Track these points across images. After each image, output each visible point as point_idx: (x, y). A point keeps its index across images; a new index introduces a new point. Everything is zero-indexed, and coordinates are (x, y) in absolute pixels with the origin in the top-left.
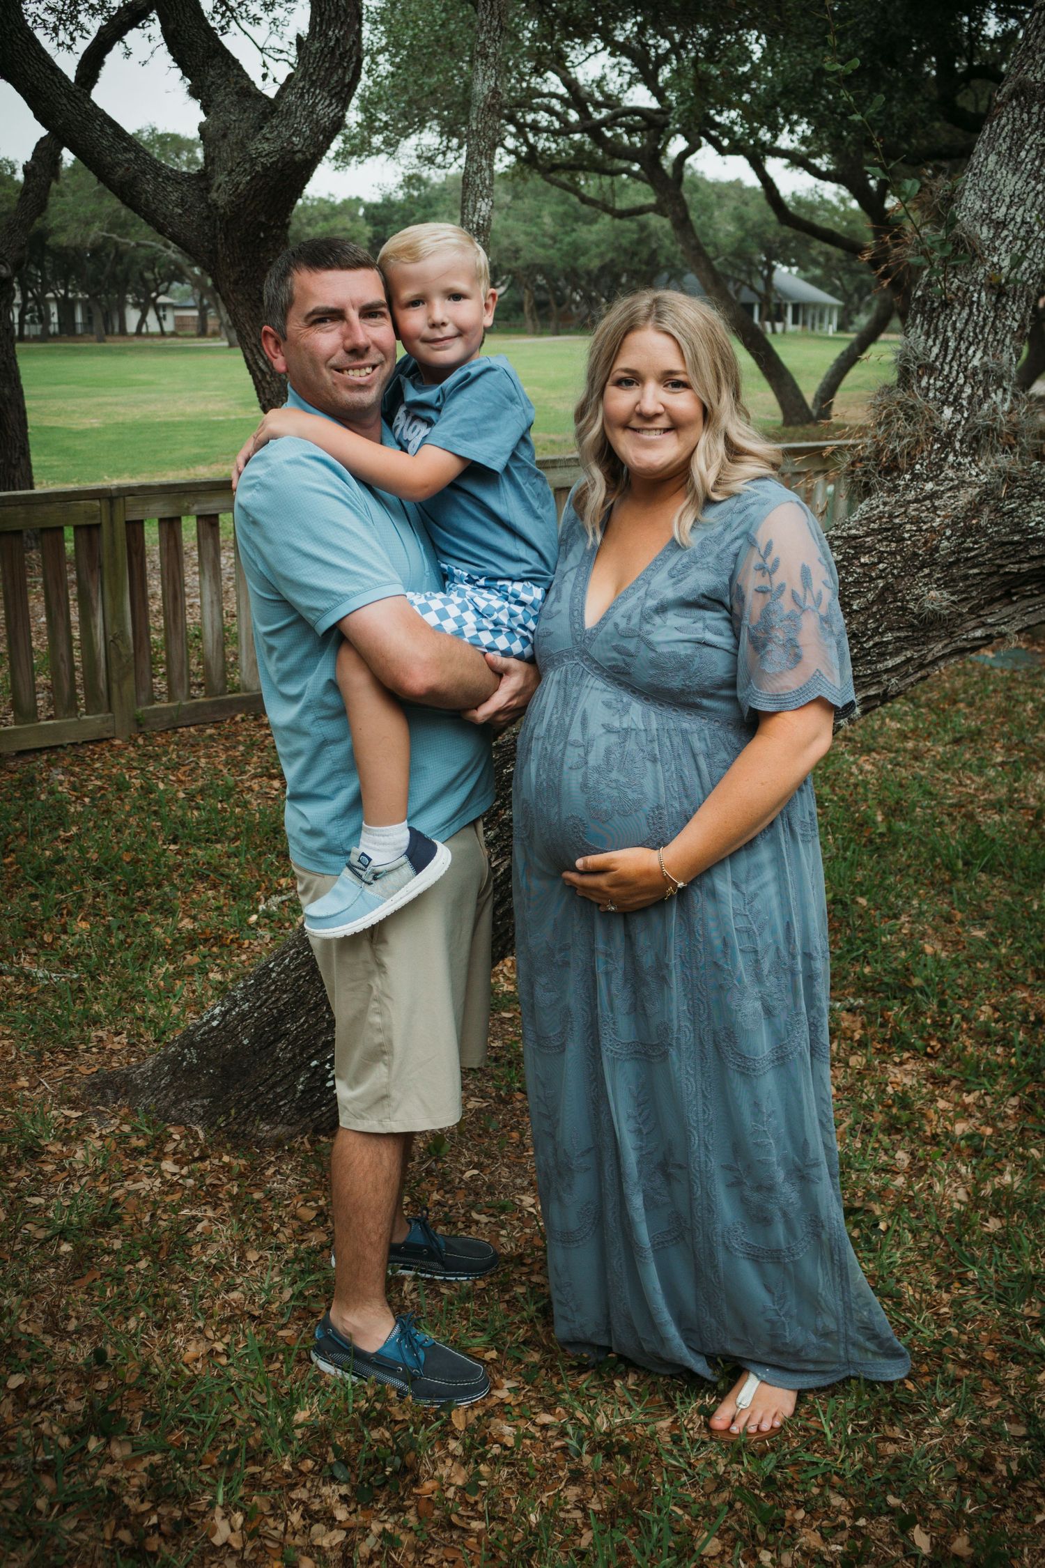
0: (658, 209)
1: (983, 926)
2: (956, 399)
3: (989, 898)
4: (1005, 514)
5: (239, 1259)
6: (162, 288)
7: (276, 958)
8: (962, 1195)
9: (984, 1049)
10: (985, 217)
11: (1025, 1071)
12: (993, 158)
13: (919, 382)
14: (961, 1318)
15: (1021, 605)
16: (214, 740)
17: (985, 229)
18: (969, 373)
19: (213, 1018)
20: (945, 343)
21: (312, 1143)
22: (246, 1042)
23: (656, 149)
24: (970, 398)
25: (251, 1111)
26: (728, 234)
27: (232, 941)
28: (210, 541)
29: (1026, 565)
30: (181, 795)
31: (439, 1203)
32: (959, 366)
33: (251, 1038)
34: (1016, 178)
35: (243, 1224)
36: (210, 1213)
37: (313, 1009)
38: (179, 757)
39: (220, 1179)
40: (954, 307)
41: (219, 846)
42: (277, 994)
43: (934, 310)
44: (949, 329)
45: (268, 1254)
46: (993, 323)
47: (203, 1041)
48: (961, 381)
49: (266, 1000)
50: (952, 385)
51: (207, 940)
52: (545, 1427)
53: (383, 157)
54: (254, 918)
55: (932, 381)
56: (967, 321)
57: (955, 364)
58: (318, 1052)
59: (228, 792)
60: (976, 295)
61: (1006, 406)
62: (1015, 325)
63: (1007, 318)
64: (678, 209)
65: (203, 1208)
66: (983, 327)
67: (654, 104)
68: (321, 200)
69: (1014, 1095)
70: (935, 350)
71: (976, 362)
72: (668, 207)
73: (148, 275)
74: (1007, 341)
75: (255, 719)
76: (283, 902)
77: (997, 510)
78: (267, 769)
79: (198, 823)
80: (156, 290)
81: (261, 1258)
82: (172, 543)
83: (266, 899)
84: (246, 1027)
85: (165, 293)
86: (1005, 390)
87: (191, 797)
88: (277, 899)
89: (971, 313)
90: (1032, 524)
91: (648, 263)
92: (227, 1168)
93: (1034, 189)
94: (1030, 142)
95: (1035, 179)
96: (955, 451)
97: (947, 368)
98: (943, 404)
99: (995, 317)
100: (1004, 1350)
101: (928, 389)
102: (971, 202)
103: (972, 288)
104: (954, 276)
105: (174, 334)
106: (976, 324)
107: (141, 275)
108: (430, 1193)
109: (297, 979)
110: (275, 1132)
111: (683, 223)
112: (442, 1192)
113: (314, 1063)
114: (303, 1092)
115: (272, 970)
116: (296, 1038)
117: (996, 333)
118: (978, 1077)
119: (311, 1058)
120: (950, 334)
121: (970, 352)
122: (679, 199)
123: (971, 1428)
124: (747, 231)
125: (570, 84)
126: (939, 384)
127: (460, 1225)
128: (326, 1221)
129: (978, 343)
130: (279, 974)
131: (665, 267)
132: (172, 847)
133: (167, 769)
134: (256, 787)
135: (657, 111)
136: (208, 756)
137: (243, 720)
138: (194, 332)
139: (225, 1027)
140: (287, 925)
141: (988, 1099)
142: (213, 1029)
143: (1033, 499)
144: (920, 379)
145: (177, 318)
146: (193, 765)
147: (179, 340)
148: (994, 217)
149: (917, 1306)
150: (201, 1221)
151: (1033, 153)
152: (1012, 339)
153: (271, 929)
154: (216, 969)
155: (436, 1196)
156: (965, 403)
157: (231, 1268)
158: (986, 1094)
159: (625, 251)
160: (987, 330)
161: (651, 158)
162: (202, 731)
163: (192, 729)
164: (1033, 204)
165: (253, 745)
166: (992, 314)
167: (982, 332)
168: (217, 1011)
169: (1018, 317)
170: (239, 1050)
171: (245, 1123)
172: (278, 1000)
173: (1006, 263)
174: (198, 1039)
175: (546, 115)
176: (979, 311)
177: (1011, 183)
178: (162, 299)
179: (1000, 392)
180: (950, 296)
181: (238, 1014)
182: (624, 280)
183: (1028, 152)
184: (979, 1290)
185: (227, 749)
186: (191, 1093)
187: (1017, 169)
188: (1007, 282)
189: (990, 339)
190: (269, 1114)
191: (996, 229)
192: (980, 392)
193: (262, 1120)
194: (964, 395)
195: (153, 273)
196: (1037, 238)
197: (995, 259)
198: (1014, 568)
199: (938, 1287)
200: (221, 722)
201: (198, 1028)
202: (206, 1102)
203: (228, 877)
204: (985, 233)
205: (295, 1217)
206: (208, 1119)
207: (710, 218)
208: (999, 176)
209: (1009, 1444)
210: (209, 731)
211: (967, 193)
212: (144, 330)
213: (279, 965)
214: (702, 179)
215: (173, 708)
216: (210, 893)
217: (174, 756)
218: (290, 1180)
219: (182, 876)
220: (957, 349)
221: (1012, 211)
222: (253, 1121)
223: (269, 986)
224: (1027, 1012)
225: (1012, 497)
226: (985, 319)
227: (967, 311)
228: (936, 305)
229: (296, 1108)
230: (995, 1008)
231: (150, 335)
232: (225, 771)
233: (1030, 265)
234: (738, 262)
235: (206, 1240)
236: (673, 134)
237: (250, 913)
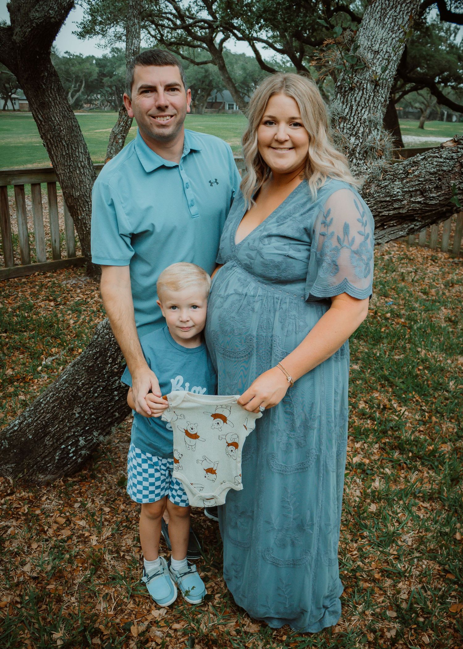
0: (213, 62)
1: (357, 363)
2: (356, 134)
3: (359, 351)
4: (382, 188)
5: (28, 547)
6: (13, 91)
7: (44, 397)
8: (358, 493)
9: (362, 421)
10: (370, 48)
11: (381, 432)
12: (372, 21)
13: (339, 125)
14: (363, 557)
15: (387, 230)
16: (25, 284)
17: (369, 54)
18: (362, 121)
19: (15, 426)
20: (351, 106)
21: (64, 481)
22: (31, 437)
23: (212, 37)
24: (363, 133)
25: (34, 470)
26: (240, 75)
27: (30, 380)
28: (21, 196)
29: (392, 212)
30: (10, 310)
31: (124, 511)
32: (358, 118)
33: (33, 435)
34: (383, 31)
35: (30, 529)
36: (14, 524)
37: (61, 421)
38: (9, 292)
39: (20, 504)
40: (355, 91)
41: (25, 334)
42: (44, 414)
43: (346, 91)
44: (353, 100)
45: (41, 543)
46: (373, 98)
47: (10, 437)
48: (359, 125)
49: (39, 417)
50: (354, 127)
51: (18, 380)
52: (176, 630)
53: (100, 36)
54: (40, 368)
55: (345, 125)
56: (361, 97)
57: (356, 117)
58: (64, 441)
59: (31, 308)
60: (365, 85)
61: (379, 137)
62: (383, 100)
63: (379, 96)
64: (221, 62)
65: (11, 520)
66: (368, 100)
67: (210, 18)
68: (77, 56)
69: (376, 443)
70: (347, 110)
71: (365, 116)
72: (217, 61)
73: (7, 85)
74: (379, 107)
75: (44, 274)
76: (53, 360)
77: (378, 186)
78: (48, 297)
79: (17, 323)
80: (11, 92)
81: (39, 546)
82: (3, 197)
83: (46, 359)
84: (30, 430)
85: (15, 93)
86: (378, 130)
87: (14, 310)
88: (50, 359)
89: (363, 93)
90: (395, 193)
91: (208, 86)
92: (22, 499)
93: (391, 36)
94: (389, 14)
95: (392, 32)
96: (356, 158)
97: (352, 119)
98: (351, 135)
99: (374, 96)
100: (382, 571)
101: (343, 128)
102: (363, 41)
103: (363, 82)
104: (355, 76)
105: (19, 110)
106: (365, 99)
107: (4, 85)
108: (119, 505)
109: (53, 407)
110: (47, 478)
111: (223, 68)
112: (125, 504)
113: (63, 446)
114: (58, 460)
115: (42, 403)
116: (54, 435)
117: (374, 103)
118: (360, 435)
119: (61, 444)
120: (353, 103)
121: (363, 112)
122: (221, 58)
123: (372, 615)
124: (247, 75)
125: (177, 8)
126: (349, 126)
127: (134, 522)
128: (70, 523)
129: (366, 108)
130: (45, 405)
131: (215, 88)
132: (4, 335)
133: (4, 298)
134: (43, 306)
135: (212, 21)
136: (22, 291)
137: (38, 275)
138: (27, 109)
139: (20, 430)
140: (55, 371)
141: (365, 445)
142: (15, 431)
143: (395, 180)
144: (340, 123)
145: (20, 104)
146: (16, 296)
147: (21, 113)
148: (373, 49)
149: (344, 552)
150: (9, 527)
151: (391, 19)
152: (381, 106)
153: (48, 374)
154: (22, 393)
155: (122, 507)
156: (360, 135)
157: (24, 553)
158: (364, 443)
159: (200, 80)
160: (370, 101)
161: (210, 41)
162: (20, 280)
163: (16, 279)
164: (391, 43)
165: (42, 286)
166: (373, 94)
167: (368, 102)
168: (17, 422)
169: (384, 96)
170: (27, 441)
171: (32, 475)
172: (45, 417)
173: (379, 71)
174: (8, 436)
175: (167, 21)
176: (367, 93)
177: (381, 33)
178: (13, 96)
179: (376, 130)
180: (354, 85)
181: (27, 424)
182: (199, 92)
183: (388, 19)
184: (369, 541)
185: (31, 288)
186: (6, 461)
187: (383, 27)
188: (379, 80)
189: (372, 106)
190: (43, 470)
191: (375, 54)
192: (367, 130)
193: (40, 473)
194: (360, 132)
195: (9, 84)
196: (392, 60)
197: (374, 69)
198: (386, 213)
199: (352, 541)
200: (29, 276)
201: (8, 430)
202: (13, 465)
203: (29, 348)
204: (370, 56)
205: (56, 522)
206: (14, 474)
207: (233, 68)
208: (375, 30)
209: (389, 622)
210: (23, 280)
211: (360, 37)
212: (6, 108)
213: (45, 400)
214: (230, 53)
215: (7, 270)
216: (21, 356)
217: (7, 292)
218: (53, 503)
219: (8, 349)
220: (357, 110)
221: (382, 46)
222: (36, 474)
223: (40, 411)
224: (380, 404)
225: (385, 179)
226: (369, 97)
227: (361, 92)
228: (347, 89)
229: (55, 467)
230: (366, 402)
231: (8, 110)
232: (30, 298)
233: (389, 72)
234: (243, 86)
235: (13, 537)
236: (219, 31)
237: (38, 366)
